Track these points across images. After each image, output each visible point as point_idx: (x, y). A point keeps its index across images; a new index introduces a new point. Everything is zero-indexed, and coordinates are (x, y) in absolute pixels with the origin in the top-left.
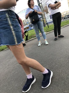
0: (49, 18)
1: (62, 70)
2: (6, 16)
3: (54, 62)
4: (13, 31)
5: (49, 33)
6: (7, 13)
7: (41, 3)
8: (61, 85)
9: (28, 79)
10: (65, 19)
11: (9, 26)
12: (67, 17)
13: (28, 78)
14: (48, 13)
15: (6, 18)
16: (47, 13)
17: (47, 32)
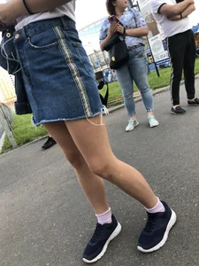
0: (159, 48)
2: (54, 34)
3: (177, 178)
4: (77, 78)
5: (161, 92)
6: (57, 25)
7: (137, 6)
9: (99, 225)
11: (65, 62)
13: (99, 222)
14: (158, 33)
15: (57, 39)
16: (156, 32)
17: (155, 88)
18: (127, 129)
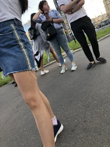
1: (104, 109)
4: (24, 50)
6: (12, 23)
8: (105, 132)
10: (101, 27)
11: (17, 42)
12: (103, 24)
17: (74, 50)
18: (61, 72)
